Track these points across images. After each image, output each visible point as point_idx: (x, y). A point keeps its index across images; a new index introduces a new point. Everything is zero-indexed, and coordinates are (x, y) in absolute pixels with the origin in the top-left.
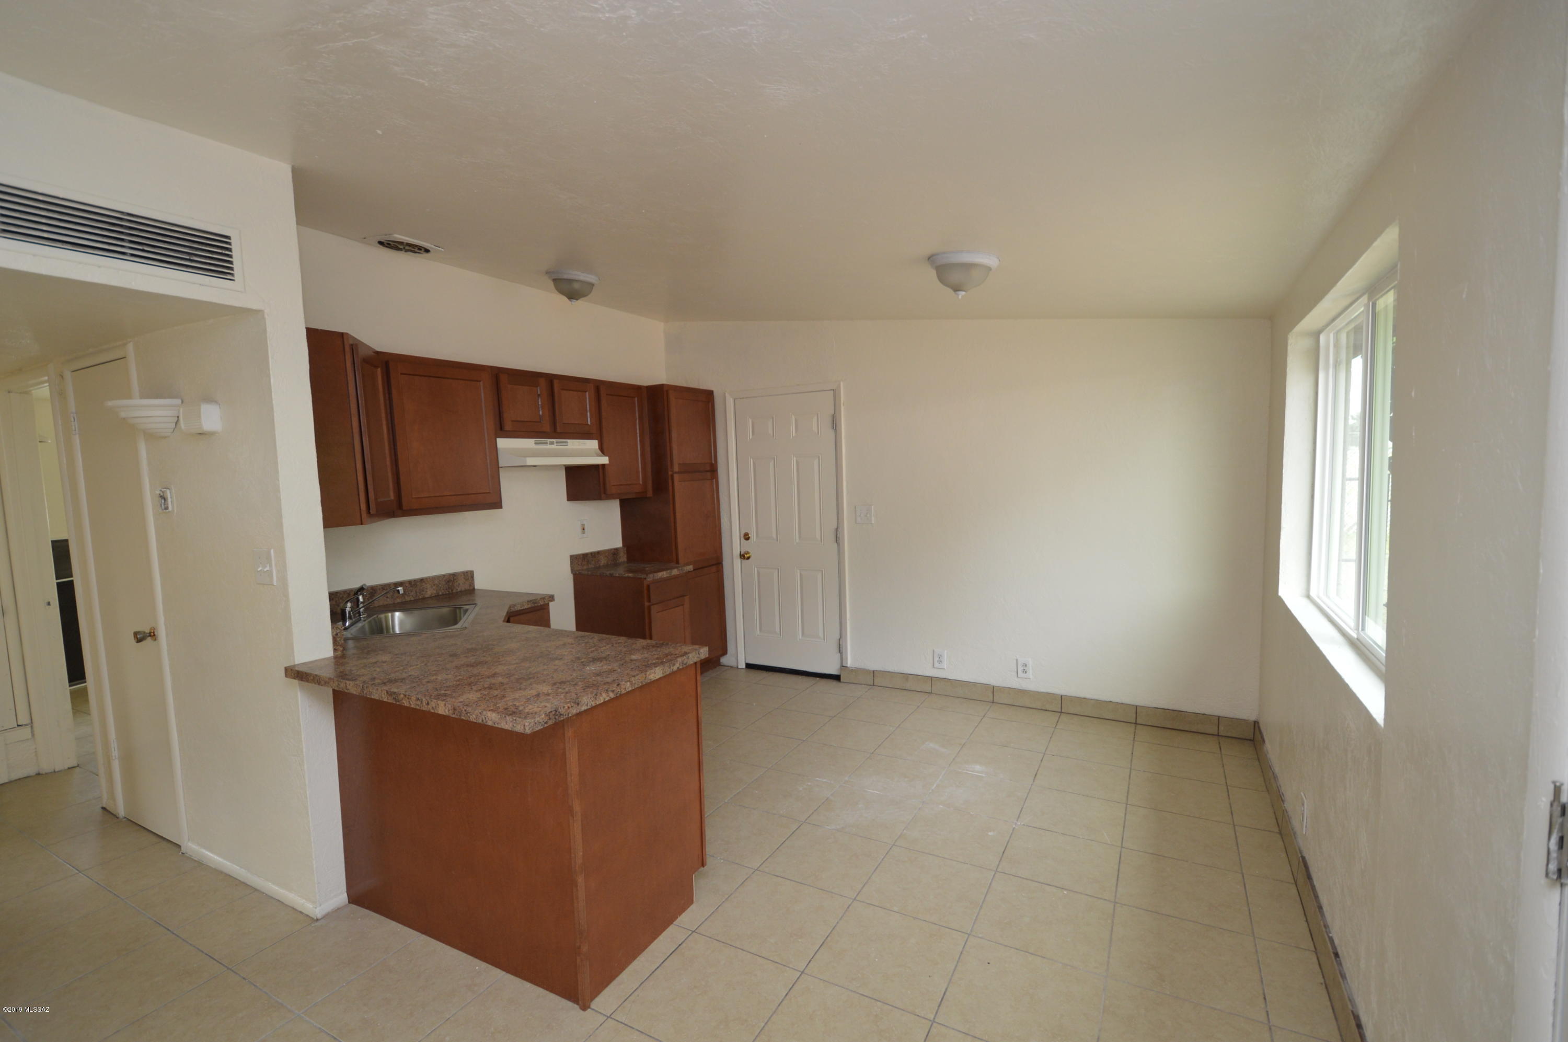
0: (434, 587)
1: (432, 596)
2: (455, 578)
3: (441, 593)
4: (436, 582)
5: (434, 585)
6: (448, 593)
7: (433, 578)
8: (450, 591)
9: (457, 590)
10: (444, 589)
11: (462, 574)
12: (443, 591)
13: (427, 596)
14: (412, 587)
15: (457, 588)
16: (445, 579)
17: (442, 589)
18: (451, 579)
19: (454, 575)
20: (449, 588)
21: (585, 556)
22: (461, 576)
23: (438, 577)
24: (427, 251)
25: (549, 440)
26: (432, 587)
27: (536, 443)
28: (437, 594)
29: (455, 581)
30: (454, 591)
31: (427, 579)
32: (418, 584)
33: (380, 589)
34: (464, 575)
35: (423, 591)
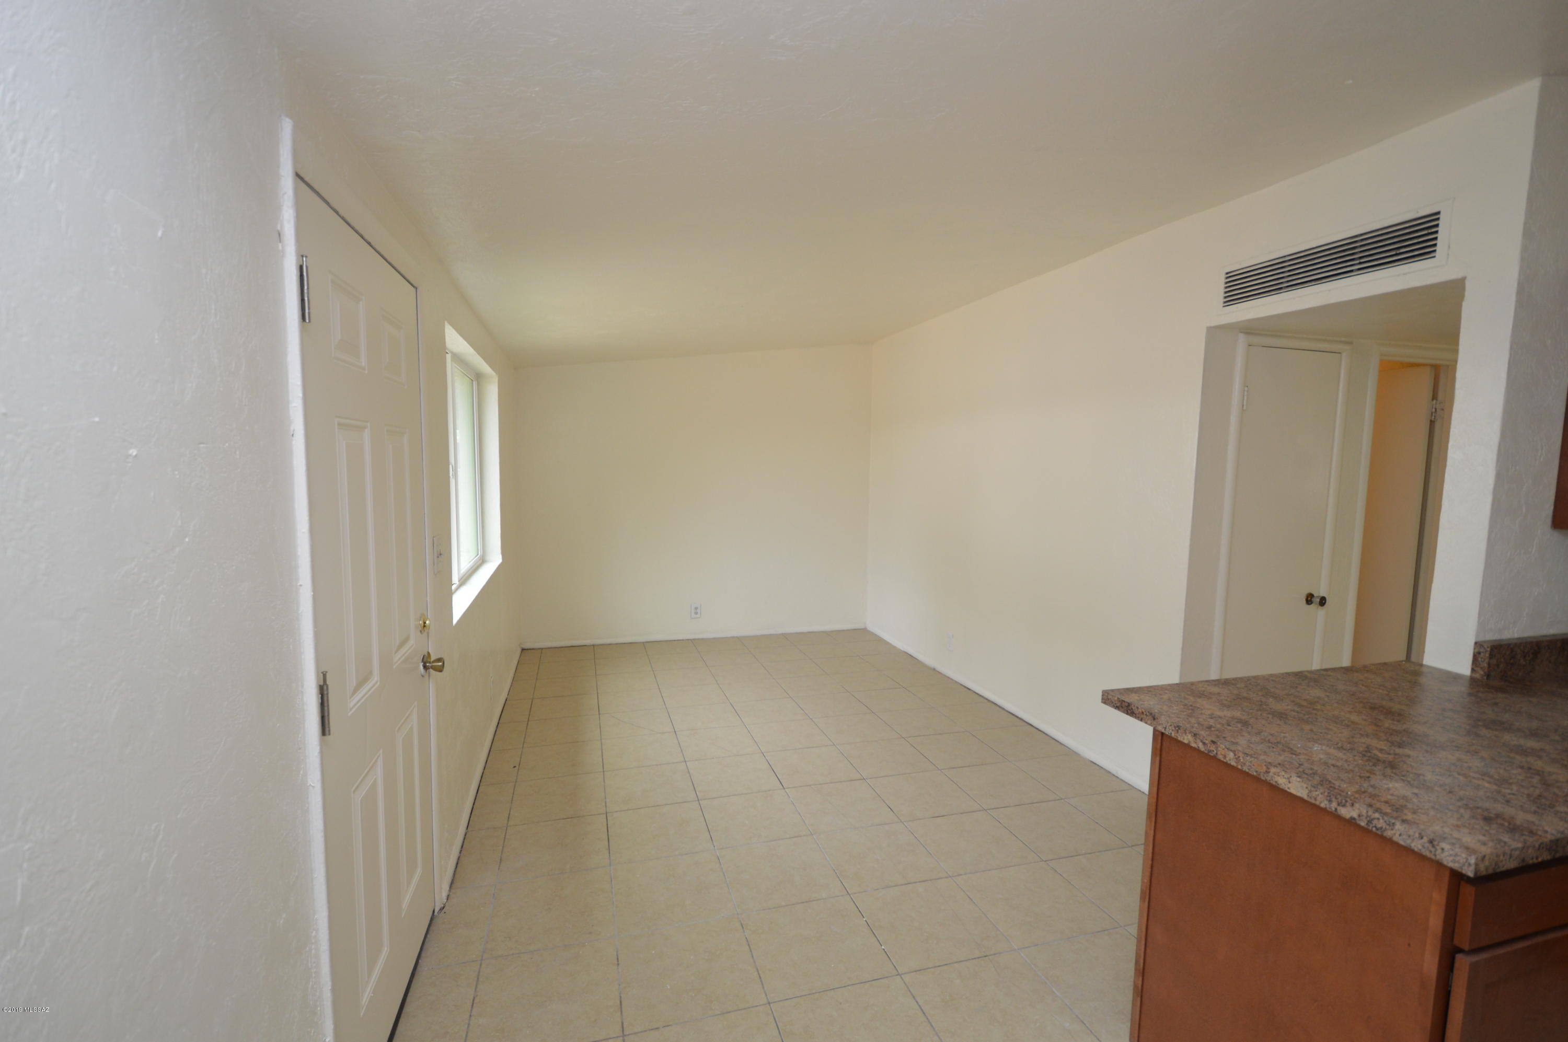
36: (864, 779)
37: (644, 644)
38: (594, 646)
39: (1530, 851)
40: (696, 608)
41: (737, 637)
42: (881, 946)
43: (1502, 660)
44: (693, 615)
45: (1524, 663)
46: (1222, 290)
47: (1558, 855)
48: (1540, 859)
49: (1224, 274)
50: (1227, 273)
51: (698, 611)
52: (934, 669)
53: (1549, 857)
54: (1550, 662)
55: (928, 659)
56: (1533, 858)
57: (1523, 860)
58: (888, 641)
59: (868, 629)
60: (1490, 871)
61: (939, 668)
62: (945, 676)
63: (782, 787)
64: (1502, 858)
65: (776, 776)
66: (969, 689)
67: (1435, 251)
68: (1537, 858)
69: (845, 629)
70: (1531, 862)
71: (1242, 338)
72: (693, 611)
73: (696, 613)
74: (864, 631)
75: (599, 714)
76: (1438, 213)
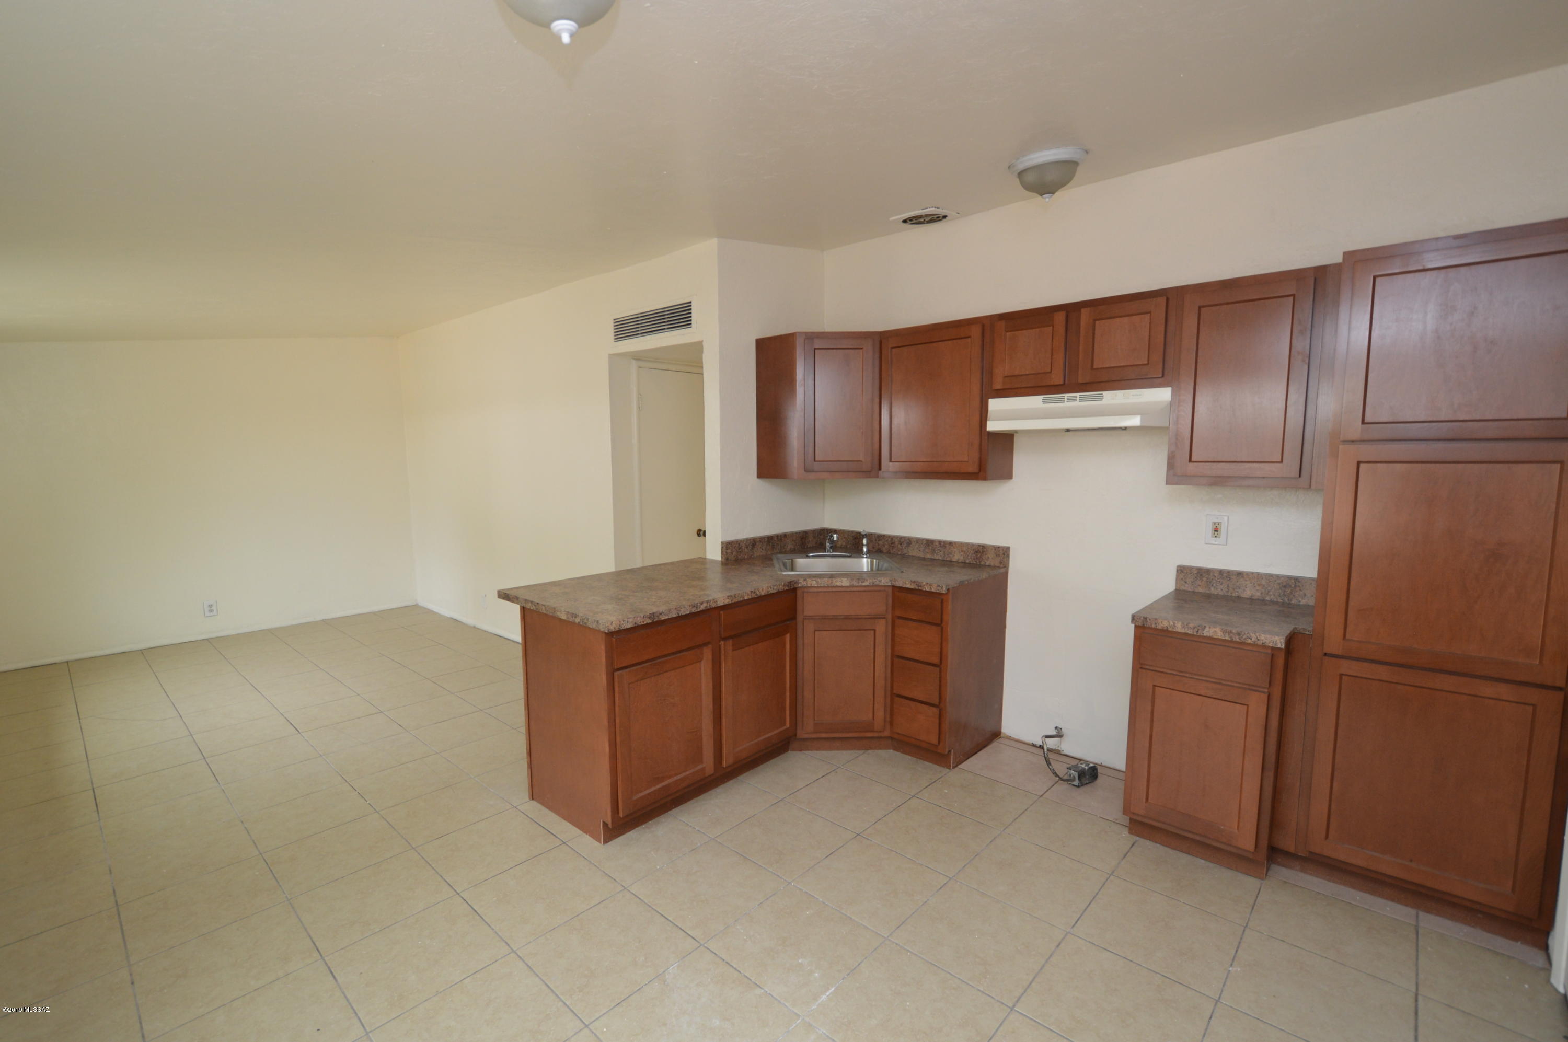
0: (962, 553)
1: (960, 561)
2: (985, 550)
3: (967, 561)
4: (965, 549)
5: (962, 551)
6: (975, 563)
7: (961, 545)
8: (978, 561)
9: (985, 563)
10: (971, 558)
11: (994, 549)
12: (970, 560)
13: (954, 560)
14: (941, 547)
15: (986, 561)
16: (973, 548)
17: (969, 557)
18: (980, 550)
19: (984, 547)
20: (977, 558)
21: (1202, 573)
22: (992, 549)
23: (968, 544)
24: (945, 217)
25: (1066, 395)
26: (960, 553)
27: (1044, 401)
28: (963, 561)
29: (984, 553)
30: (982, 563)
31: (955, 543)
32: (947, 546)
33: (914, 542)
34: (995, 550)
35: (951, 554)
36: (381, 712)
37: (142, 651)
38: (67, 662)
39: (638, 619)
40: (211, 606)
41: (268, 630)
42: (367, 801)
43: (734, 550)
44: (207, 614)
45: (747, 551)
46: (613, 331)
47: (655, 620)
48: (645, 623)
49: (612, 320)
50: (615, 320)
51: (214, 608)
52: (474, 627)
53: (650, 621)
54: (762, 549)
55: (468, 619)
56: (641, 622)
57: (635, 623)
58: (435, 611)
59: (420, 604)
60: (617, 629)
61: (479, 625)
62: (483, 630)
63: (298, 732)
64: (622, 623)
65: (293, 726)
66: (500, 636)
67: (691, 324)
68: (643, 622)
69: (394, 607)
70: (640, 624)
71: (634, 362)
72: (207, 609)
73: (211, 611)
74: (416, 606)
75: (79, 719)
76: (690, 302)
